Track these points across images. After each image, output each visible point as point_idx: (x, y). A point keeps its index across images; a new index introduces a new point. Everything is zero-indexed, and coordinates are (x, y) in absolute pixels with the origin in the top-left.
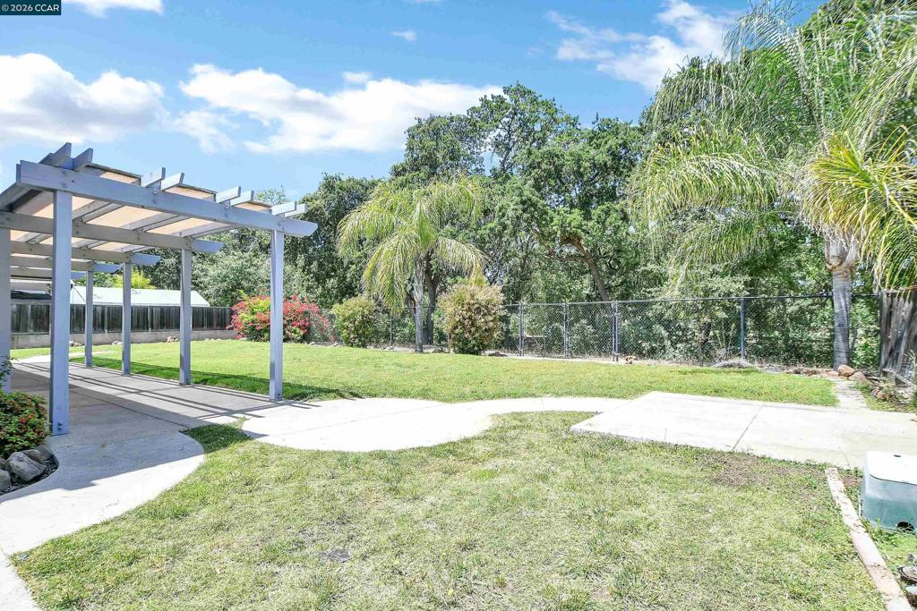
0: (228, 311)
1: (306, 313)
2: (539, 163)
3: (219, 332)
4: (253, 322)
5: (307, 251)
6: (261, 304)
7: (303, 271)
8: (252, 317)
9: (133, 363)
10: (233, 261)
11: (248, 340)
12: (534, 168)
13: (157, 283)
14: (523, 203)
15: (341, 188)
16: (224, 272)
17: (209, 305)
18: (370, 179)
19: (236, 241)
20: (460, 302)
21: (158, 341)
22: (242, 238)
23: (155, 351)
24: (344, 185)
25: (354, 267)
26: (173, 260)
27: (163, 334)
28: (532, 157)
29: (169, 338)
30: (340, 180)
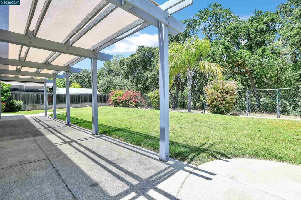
0: (106, 96)
1: (136, 96)
2: (230, 32)
3: (104, 104)
4: (116, 100)
5: (132, 74)
6: (119, 93)
7: (131, 82)
8: (116, 98)
9: (71, 117)
10: (107, 78)
11: (115, 106)
12: (227, 34)
13: (83, 87)
14: (225, 48)
15: (144, 50)
16: (104, 82)
17: (100, 94)
18: (154, 47)
19: (107, 73)
20: (216, 89)
21: (84, 107)
22: (109, 71)
23: (82, 112)
24: (146, 49)
25: (150, 79)
26: (87, 79)
27: (85, 104)
28: (227, 29)
29: (87, 106)
30: (144, 47)
